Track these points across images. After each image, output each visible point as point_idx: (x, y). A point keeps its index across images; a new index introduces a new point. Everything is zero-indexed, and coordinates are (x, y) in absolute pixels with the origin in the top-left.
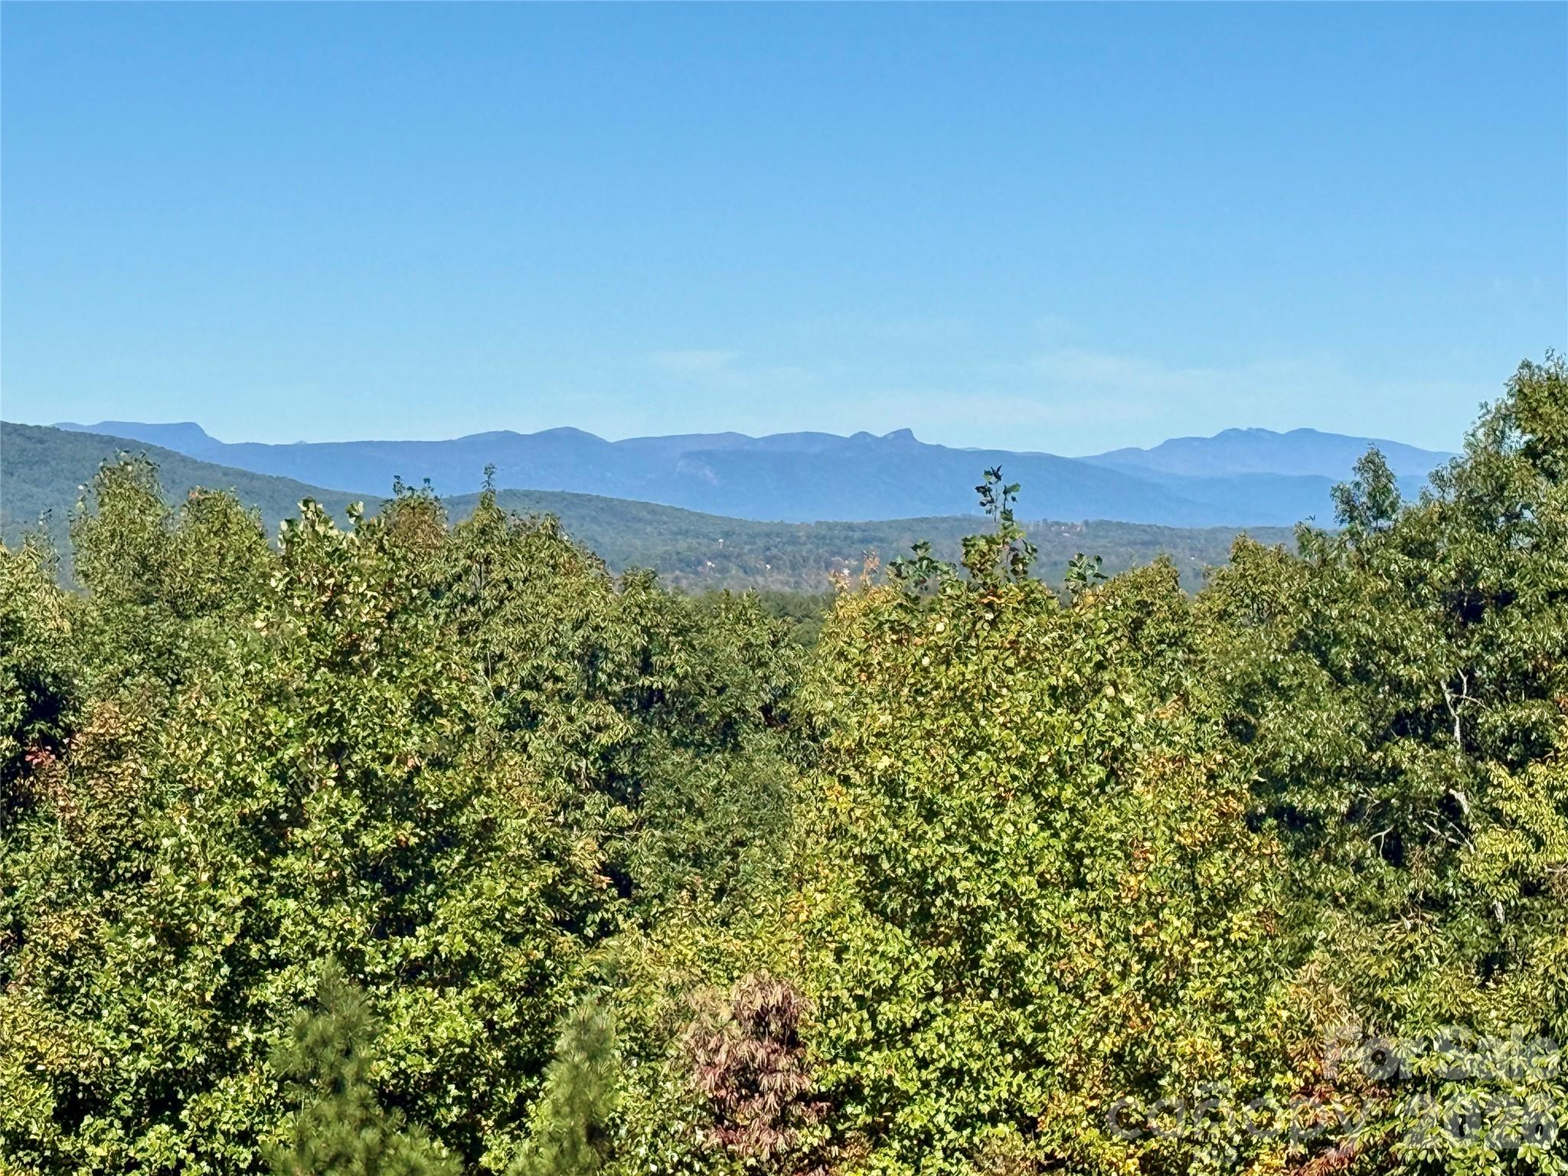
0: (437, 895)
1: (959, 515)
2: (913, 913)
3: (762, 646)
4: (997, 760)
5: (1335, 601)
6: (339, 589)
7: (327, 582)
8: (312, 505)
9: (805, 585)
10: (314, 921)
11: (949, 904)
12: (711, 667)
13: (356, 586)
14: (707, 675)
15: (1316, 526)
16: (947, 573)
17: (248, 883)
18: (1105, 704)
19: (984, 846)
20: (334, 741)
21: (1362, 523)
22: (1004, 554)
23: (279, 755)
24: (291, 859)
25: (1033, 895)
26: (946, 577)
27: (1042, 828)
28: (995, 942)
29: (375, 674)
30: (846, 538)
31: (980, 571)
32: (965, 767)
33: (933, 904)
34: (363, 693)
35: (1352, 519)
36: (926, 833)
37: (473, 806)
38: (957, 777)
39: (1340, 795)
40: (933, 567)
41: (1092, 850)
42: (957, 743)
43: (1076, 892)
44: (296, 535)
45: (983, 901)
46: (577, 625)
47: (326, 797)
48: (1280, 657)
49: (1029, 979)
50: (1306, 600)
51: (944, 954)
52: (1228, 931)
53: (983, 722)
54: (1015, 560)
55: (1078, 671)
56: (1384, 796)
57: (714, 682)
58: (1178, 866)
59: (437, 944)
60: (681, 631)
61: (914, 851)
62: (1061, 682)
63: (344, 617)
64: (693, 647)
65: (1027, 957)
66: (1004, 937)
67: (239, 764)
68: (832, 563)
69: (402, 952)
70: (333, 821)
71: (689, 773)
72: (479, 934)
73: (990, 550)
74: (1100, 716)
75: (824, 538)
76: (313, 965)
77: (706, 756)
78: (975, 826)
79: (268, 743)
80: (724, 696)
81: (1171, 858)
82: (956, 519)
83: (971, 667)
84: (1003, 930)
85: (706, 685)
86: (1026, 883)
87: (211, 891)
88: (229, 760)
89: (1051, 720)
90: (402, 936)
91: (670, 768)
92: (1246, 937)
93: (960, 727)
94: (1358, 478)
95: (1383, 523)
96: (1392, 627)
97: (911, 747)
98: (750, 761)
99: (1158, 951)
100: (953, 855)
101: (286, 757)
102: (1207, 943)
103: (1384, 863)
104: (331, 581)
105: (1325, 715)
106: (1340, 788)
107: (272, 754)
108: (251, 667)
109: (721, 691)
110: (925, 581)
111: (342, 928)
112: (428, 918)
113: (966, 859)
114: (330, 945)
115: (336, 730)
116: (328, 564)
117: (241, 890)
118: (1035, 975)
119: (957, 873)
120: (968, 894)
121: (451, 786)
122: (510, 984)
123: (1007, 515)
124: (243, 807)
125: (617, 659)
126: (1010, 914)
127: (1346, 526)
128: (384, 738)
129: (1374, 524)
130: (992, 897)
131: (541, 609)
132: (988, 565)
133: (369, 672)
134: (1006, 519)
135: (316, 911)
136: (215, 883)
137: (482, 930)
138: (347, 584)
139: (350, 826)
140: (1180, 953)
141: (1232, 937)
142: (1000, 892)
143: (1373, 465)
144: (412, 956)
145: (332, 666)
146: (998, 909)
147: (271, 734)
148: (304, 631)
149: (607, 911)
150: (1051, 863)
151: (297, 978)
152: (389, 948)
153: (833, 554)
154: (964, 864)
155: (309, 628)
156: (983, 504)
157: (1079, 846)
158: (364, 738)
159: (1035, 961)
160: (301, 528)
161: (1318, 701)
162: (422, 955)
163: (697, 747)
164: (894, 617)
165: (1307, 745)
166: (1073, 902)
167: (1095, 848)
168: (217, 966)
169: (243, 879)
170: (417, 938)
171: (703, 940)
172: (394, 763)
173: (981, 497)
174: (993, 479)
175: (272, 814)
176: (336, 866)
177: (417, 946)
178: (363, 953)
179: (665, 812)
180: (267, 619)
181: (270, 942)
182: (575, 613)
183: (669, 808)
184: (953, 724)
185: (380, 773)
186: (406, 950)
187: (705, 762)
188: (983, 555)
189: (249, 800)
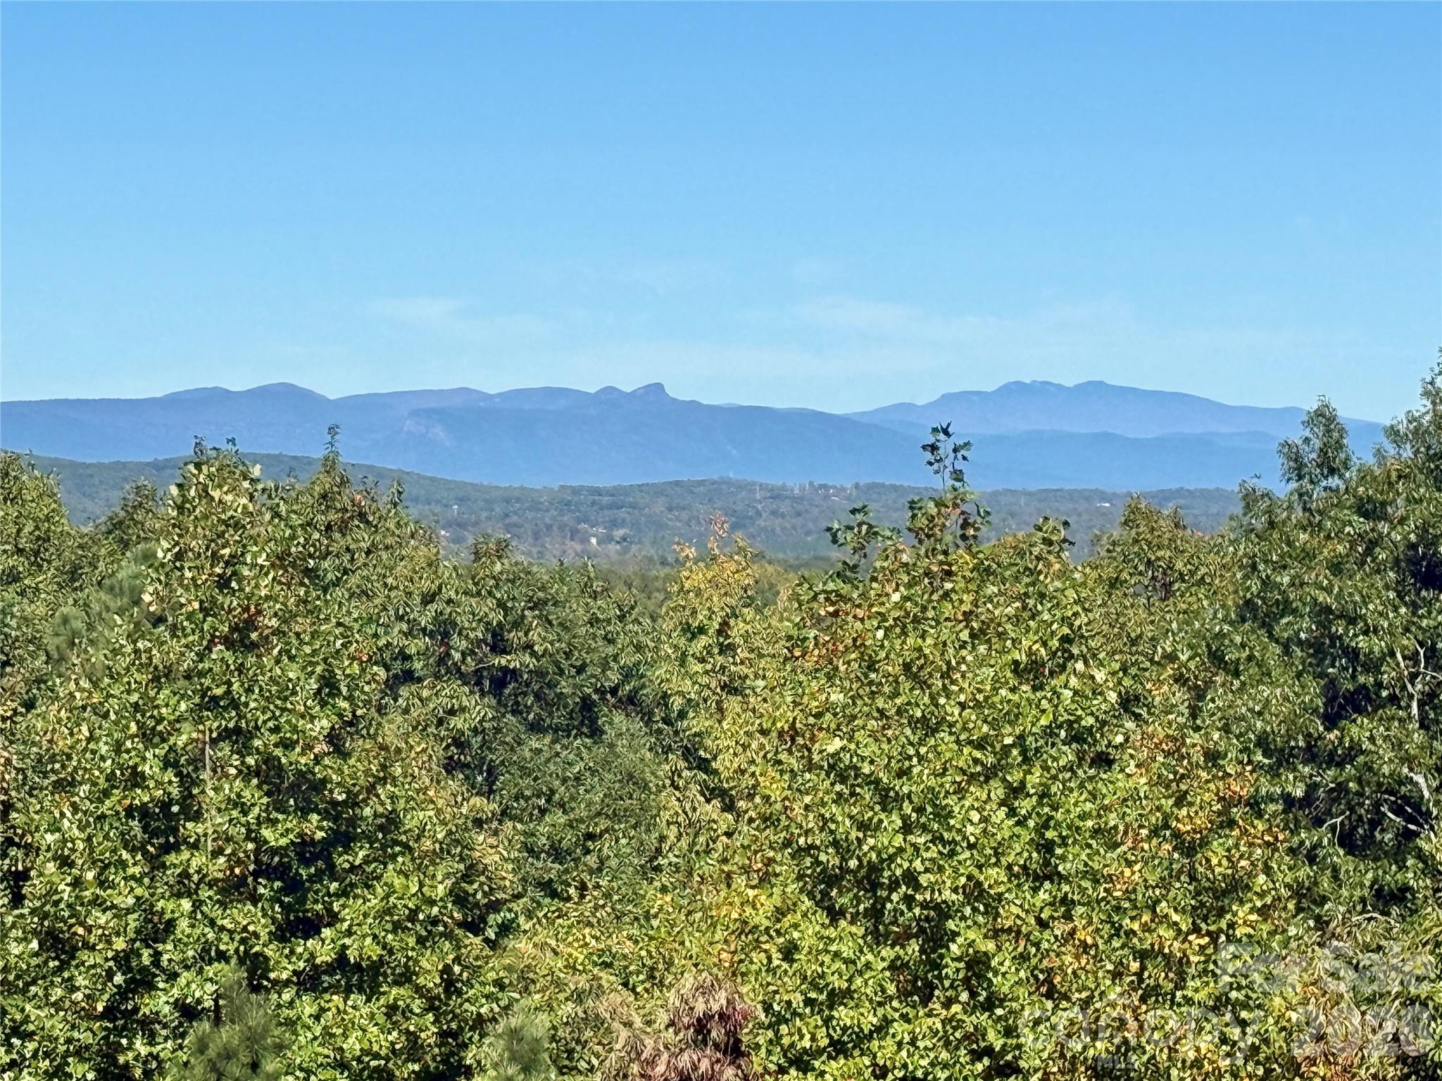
0: (344, 893)
1: (715, 477)
2: (866, 909)
3: (609, 621)
4: (958, 742)
5: (1285, 567)
6: (233, 560)
7: (223, 552)
8: (204, 468)
9: (548, 556)
10: (212, 923)
11: (909, 900)
12: (569, 644)
13: (255, 556)
14: (565, 653)
15: (1261, 485)
16: (889, 538)
17: (139, 881)
18: (1074, 681)
19: (946, 835)
20: (231, 725)
21: (1312, 482)
22: (953, 517)
23: (171, 742)
24: (185, 855)
25: (1002, 889)
26: (889, 543)
27: (1008, 816)
28: (960, 940)
29: (275, 652)
30: (593, 503)
31: (928, 536)
32: (923, 750)
33: (889, 899)
34: (263, 674)
35: (1300, 477)
36: (881, 821)
37: (378, 796)
38: (915, 760)
39: (1295, 778)
40: (872, 533)
41: (1063, 838)
42: (913, 722)
43: (1047, 885)
44: (188, 501)
45: (947, 895)
46: (428, 599)
47: (227, 786)
48: (1226, 628)
49: (996, 981)
50: (1254, 567)
51: (901, 952)
52: (1232, 925)
53: (942, 701)
54: (965, 525)
55: (1045, 644)
56: (1340, 779)
57: (573, 661)
58: (1176, 856)
59: (344, 947)
60: (536, 605)
61: (871, 841)
62: (1024, 657)
63: (241, 590)
64: (550, 623)
65: (994, 956)
66: (972, 935)
67: (128, 751)
68: (577, 531)
69: (306, 956)
70: (235, 813)
71: (548, 760)
72: (390, 936)
73: (939, 513)
74: (1068, 694)
75: (568, 504)
76: (210, 971)
77: (565, 741)
78: (936, 815)
79: (159, 728)
80: (583, 676)
81: (1168, 847)
82: (713, 483)
83: (929, 641)
84: (969, 927)
85: (565, 664)
86: (993, 876)
87: (98, 891)
88: (118, 748)
89: (1015, 698)
90: (306, 939)
91: (528, 755)
92: (1252, 932)
93: (918, 705)
94: (1307, 433)
95: (1334, 482)
96: (1351, 594)
97: (863, 728)
98: (612, 746)
99: (1156, 947)
100: (913, 845)
101: (180, 743)
102: (1207, 939)
103: (1341, 852)
104: (226, 551)
105: (1278, 691)
106: (1295, 770)
107: (164, 740)
108: (140, 645)
109: (580, 670)
110: (863, 547)
111: (245, 929)
112: (334, 919)
113: (928, 849)
114: (232, 948)
115: (234, 713)
116: (223, 533)
117: (132, 889)
118: (1004, 974)
119: (918, 864)
120: (932, 887)
121: (353, 776)
122: (428, 991)
123: (958, 476)
124: (134, 798)
125: (472, 635)
126: (975, 910)
127: (1294, 485)
128: (288, 722)
129: (1324, 483)
130: (955, 890)
131: (390, 581)
132: (937, 530)
133: (269, 651)
134: (957, 480)
135: (217, 912)
136: (102, 883)
137: (394, 931)
138: (243, 554)
139: (251, 818)
140: (1180, 950)
141: (1238, 933)
142: (964, 887)
143: (1324, 419)
144: (318, 961)
145: (228, 643)
146: (963, 905)
147: (163, 719)
148: (196, 605)
149: (510, 910)
150: (1019, 853)
151: (194, 986)
152: (292, 952)
153: (579, 521)
154: (926, 855)
155: (201, 602)
156: (931, 464)
157: (1050, 834)
158: (265, 722)
159: (1003, 961)
160: (192, 493)
161: (1269, 675)
162: (329, 959)
163: (556, 731)
164: (831, 586)
165: (1259, 724)
166: (1043, 896)
167: (1067, 837)
168: (110, 974)
169: (133, 877)
170: (323, 941)
171: (593, 942)
172: (298, 750)
173: (929, 456)
174: (942, 436)
175: (165, 805)
176: (239, 862)
177: (322, 948)
178: (267, 959)
179: (522, 802)
180: (156, 592)
181: (160, 947)
182: (426, 585)
183: (527, 799)
184: (909, 703)
185: (284, 760)
186: (312, 954)
187: (565, 747)
188: (931, 519)
189: (139, 791)
